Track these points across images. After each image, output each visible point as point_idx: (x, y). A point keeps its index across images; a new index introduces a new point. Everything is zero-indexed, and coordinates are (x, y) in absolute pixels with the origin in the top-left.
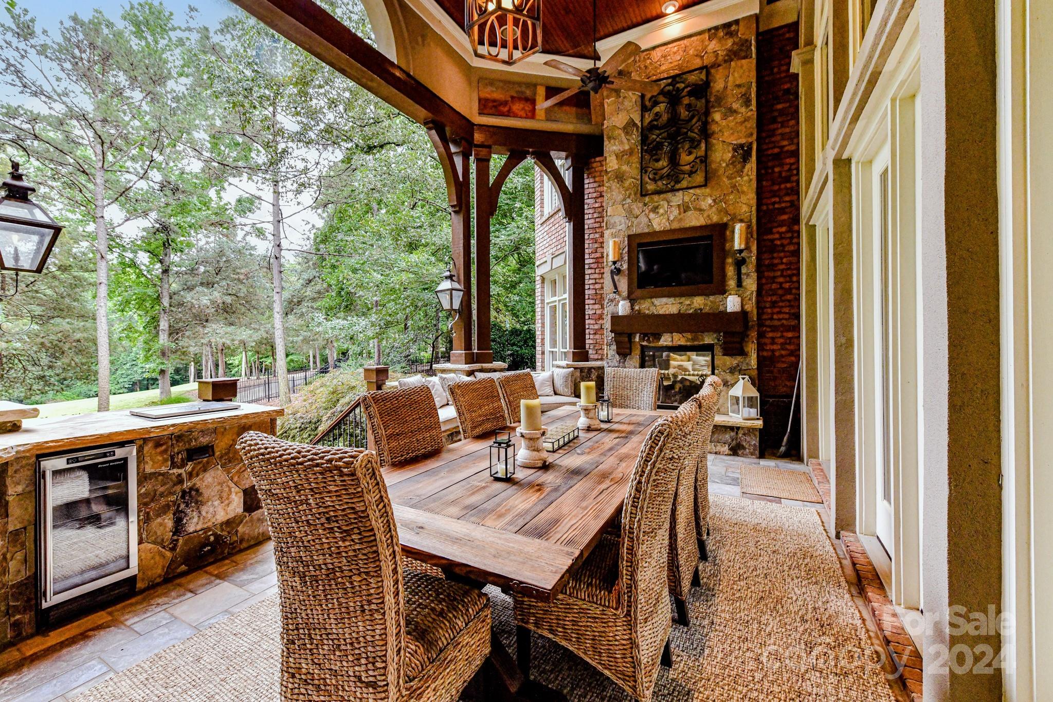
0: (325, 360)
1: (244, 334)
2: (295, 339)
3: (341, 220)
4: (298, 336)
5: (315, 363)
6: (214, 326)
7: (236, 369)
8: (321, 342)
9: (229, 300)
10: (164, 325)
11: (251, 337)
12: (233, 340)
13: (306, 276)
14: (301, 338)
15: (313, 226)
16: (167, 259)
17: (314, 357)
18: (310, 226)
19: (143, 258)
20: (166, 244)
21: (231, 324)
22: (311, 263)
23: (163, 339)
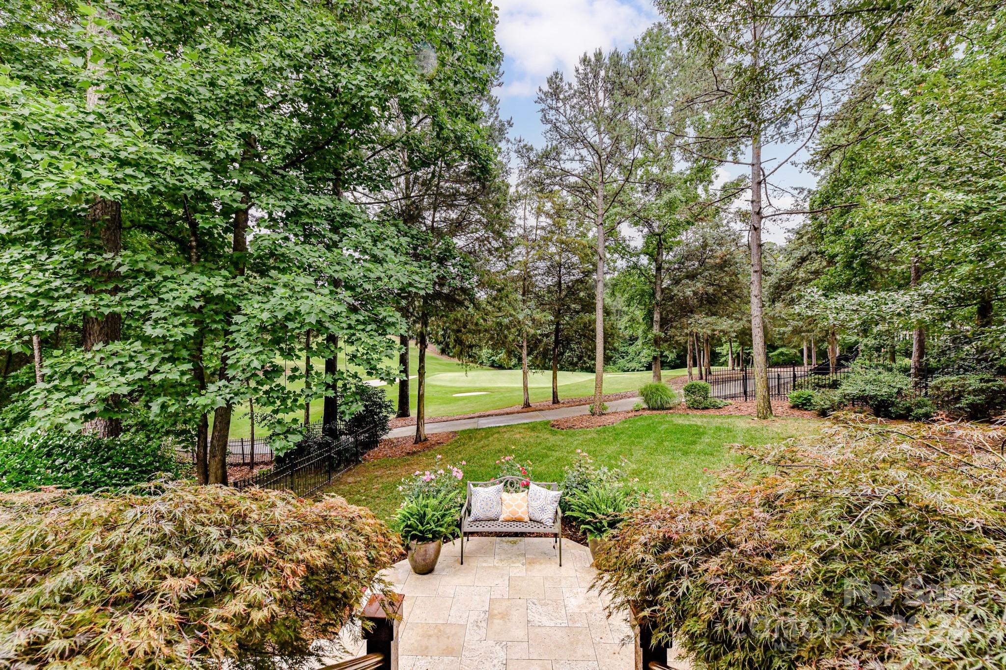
0: (823, 354)
1: (725, 324)
2: (783, 329)
3: (852, 168)
4: (786, 326)
5: (810, 357)
6: (697, 317)
7: (724, 359)
8: (817, 334)
9: (710, 290)
10: (657, 317)
11: (731, 327)
12: (714, 330)
13: (798, 254)
14: (790, 328)
15: (809, 191)
16: (660, 258)
17: (809, 350)
18: (806, 192)
19: (644, 260)
20: (659, 245)
21: (713, 314)
22: (805, 239)
23: (656, 330)
